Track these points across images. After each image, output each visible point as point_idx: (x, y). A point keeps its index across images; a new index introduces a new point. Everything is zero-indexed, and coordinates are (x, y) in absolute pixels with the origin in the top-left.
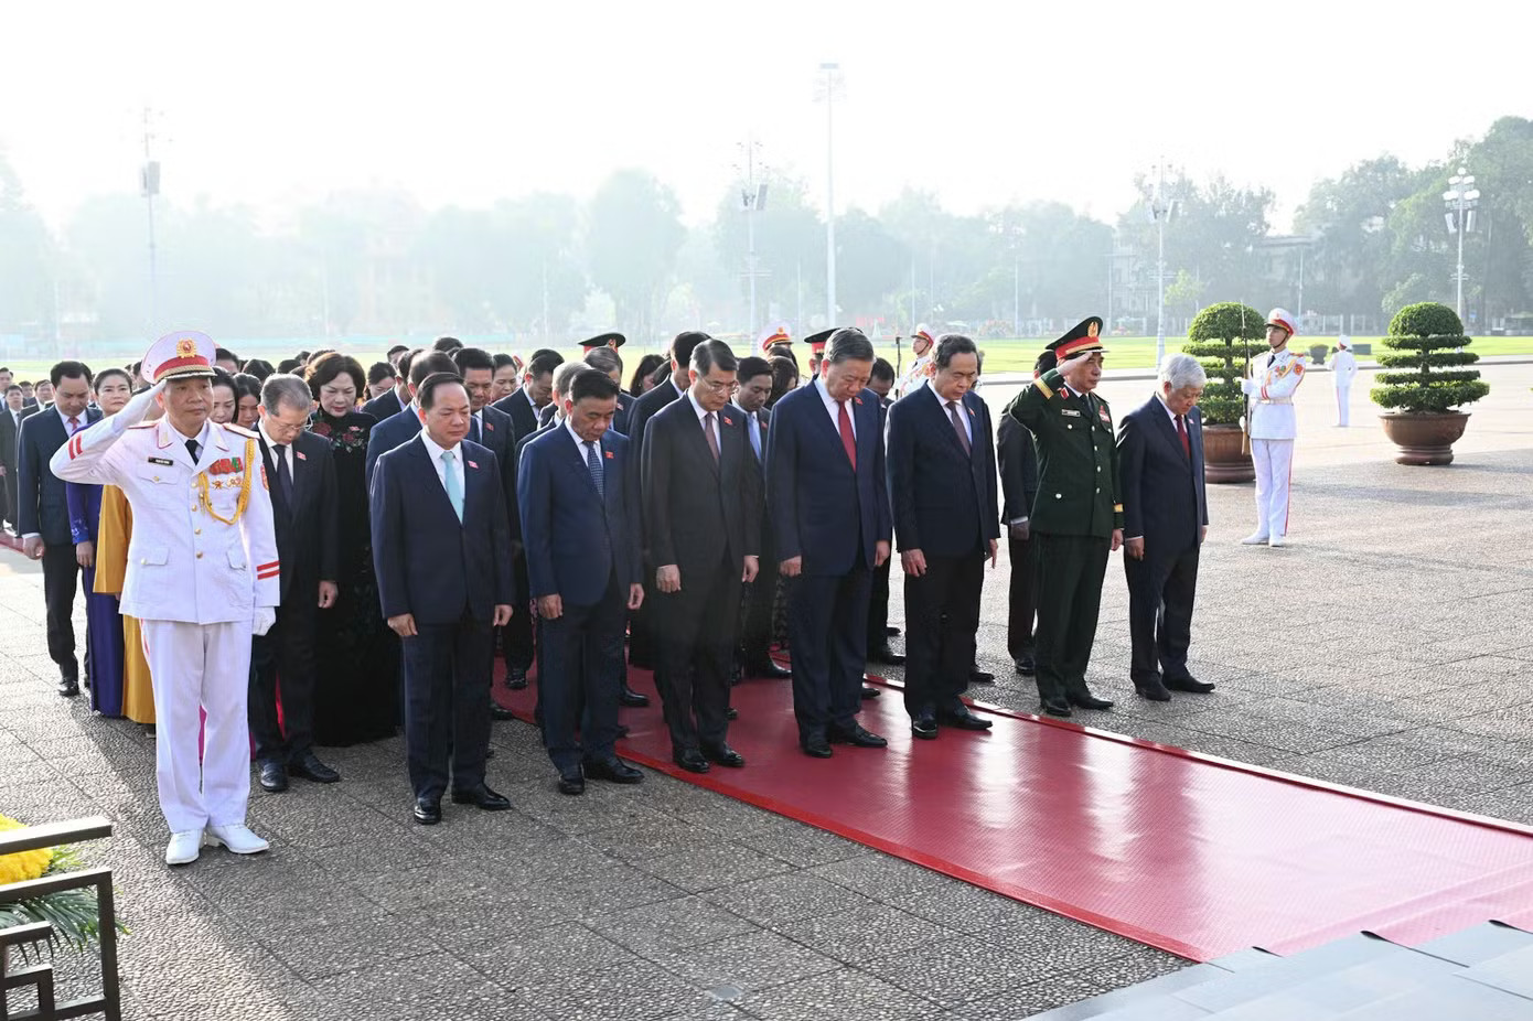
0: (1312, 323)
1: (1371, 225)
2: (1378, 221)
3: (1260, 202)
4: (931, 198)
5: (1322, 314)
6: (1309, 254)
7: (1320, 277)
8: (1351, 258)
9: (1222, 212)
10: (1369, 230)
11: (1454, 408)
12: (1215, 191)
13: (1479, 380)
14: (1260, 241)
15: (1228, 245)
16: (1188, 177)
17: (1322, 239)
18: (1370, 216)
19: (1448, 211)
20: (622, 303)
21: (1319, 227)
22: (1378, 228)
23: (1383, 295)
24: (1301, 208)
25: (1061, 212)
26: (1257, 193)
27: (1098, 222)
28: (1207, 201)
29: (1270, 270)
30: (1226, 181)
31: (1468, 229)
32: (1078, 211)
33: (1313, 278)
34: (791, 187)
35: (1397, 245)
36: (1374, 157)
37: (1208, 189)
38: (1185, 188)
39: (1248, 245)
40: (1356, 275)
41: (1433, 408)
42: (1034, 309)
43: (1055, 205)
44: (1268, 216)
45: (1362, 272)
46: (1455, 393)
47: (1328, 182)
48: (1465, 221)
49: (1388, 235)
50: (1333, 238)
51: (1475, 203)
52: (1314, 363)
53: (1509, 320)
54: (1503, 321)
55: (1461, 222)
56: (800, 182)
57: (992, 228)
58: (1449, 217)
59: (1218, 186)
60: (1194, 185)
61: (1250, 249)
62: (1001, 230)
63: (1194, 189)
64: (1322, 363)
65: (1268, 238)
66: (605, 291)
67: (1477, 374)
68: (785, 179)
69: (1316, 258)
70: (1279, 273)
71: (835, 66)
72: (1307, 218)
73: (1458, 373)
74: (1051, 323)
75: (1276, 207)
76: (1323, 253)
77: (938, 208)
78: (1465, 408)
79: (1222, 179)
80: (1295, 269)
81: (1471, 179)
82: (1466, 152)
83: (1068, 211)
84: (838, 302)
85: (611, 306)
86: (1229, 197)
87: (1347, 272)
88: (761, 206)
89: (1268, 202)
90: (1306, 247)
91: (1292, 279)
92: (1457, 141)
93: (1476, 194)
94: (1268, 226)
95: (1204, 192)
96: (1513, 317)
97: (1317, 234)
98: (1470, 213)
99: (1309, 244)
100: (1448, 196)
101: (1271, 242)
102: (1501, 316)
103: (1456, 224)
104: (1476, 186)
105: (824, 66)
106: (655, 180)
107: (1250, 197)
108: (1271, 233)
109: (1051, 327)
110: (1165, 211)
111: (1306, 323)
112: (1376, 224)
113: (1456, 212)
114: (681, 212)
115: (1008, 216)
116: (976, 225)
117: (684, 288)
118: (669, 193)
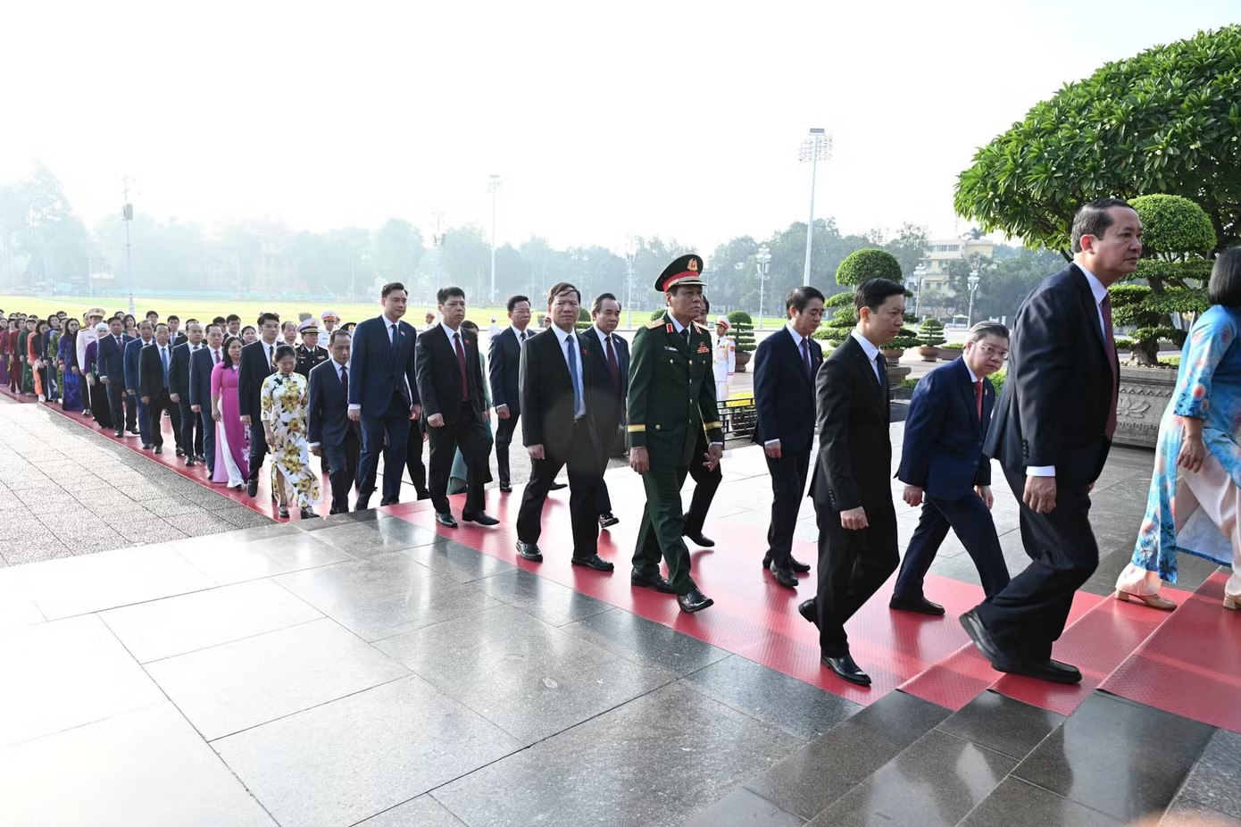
2: (741, 264)
4: (544, 241)
6: (711, 278)
7: (716, 288)
10: (737, 268)
16: (660, 238)
18: (738, 262)
19: (758, 263)
22: (741, 268)
23: (740, 298)
24: (711, 257)
25: (603, 253)
27: (621, 258)
28: (668, 251)
31: (766, 272)
32: (612, 252)
33: (712, 289)
34: (476, 232)
35: (748, 275)
36: (740, 235)
38: (657, 244)
40: (731, 288)
43: (600, 248)
45: (734, 287)
47: (722, 245)
48: (765, 268)
49: (745, 271)
51: (769, 260)
55: (763, 268)
56: (481, 230)
57: (573, 257)
58: (758, 266)
62: (577, 258)
68: (474, 228)
71: (497, 176)
77: (547, 247)
79: (675, 242)
81: (768, 250)
83: (607, 251)
84: (496, 287)
86: (678, 249)
87: (727, 286)
88: (442, 243)
92: (775, 232)
93: (769, 256)
95: (667, 247)
97: (715, 269)
98: (767, 265)
100: (758, 256)
103: (761, 269)
104: (770, 253)
105: (492, 176)
110: (633, 257)
112: (740, 266)
113: (761, 264)
114: (422, 241)
115: (580, 252)
116: (565, 255)
117: (427, 277)
118: (417, 232)
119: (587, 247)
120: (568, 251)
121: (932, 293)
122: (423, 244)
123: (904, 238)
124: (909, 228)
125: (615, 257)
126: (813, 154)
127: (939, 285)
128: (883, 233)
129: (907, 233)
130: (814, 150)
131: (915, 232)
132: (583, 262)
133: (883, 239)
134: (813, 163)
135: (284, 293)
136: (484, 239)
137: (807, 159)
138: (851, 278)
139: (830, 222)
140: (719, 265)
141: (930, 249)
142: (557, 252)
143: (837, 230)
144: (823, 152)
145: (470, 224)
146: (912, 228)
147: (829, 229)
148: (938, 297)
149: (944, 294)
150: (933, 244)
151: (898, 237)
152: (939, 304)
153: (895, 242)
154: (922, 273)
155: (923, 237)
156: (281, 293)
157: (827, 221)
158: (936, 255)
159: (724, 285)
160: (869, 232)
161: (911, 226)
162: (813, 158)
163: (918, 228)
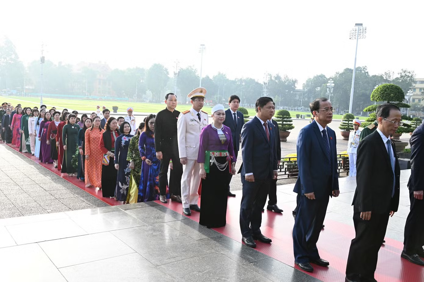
0: (303, 109)
1: (317, 89)
2: (319, 88)
3: (295, 82)
4: (224, 75)
5: (305, 107)
6: (304, 94)
7: (306, 99)
8: (313, 96)
9: (286, 84)
10: (317, 90)
11: (287, 131)
12: (285, 79)
13: (292, 125)
14: (294, 89)
15: (287, 91)
16: (280, 75)
17: (307, 91)
19: (328, 88)
20: (154, 93)
21: (307, 88)
22: (319, 90)
24: (304, 84)
25: (252, 81)
26: (294, 80)
27: (260, 84)
28: (283, 81)
29: (296, 97)
30: (288, 77)
31: (331, 92)
32: (256, 81)
33: (304, 99)
34: (193, 70)
35: (322, 93)
36: (319, 74)
37: (284, 78)
38: (278, 77)
39: (291, 91)
41: (283, 130)
42: (245, 101)
43: (251, 79)
44: (296, 85)
46: (287, 128)
47: (310, 79)
48: (331, 90)
49: (321, 91)
50: (310, 92)
51: (333, 87)
52: (297, 118)
53: (344, 112)
54: (343, 112)
55: (330, 90)
56: (195, 70)
58: (328, 89)
59: (286, 78)
60: (281, 77)
61: (292, 92)
62: (239, 84)
63: (281, 78)
64: (298, 118)
65: (296, 90)
66: (150, 91)
67: (292, 124)
68: (192, 69)
69: (306, 95)
70: (297, 98)
71: (204, 45)
72: (305, 86)
73: (288, 124)
74: (248, 105)
75: (298, 83)
76: (307, 94)
77: (226, 78)
78: (289, 131)
79: (287, 76)
80: (301, 97)
81: (333, 81)
82: (338, 75)
83: (254, 80)
85: (152, 94)
86: (288, 80)
89: (296, 82)
90: (304, 93)
91: (300, 99)
92: (336, 73)
93: (333, 85)
94: (296, 87)
95: (283, 79)
96: (345, 111)
97: (306, 90)
98: (332, 89)
99: (304, 92)
100: (328, 85)
101: (296, 91)
102: (343, 111)
103: (329, 91)
104: (334, 83)
105: (201, 45)
106: (163, 67)
107: (293, 81)
108: (296, 89)
109: (248, 106)
111: (302, 109)
112: (319, 89)
113: (329, 88)
114: (168, 74)
115: (241, 80)
116: (234, 82)
118: (166, 70)
119: (245, 78)
120: (235, 80)
121: (416, 104)
122: (168, 76)
123: (402, 77)
124: (405, 72)
125: (257, 83)
126: (357, 36)
127: (419, 100)
128: (391, 74)
129: (403, 74)
130: (357, 34)
131: (408, 74)
132: (243, 85)
133: (391, 77)
134: (356, 40)
135: (106, 96)
136: (197, 74)
137: (353, 38)
138: (378, 97)
139: (364, 68)
140: (308, 88)
141: (415, 82)
142: (231, 80)
143: (367, 72)
144: (361, 35)
145: (190, 67)
146: (406, 72)
147: (363, 72)
148: (419, 106)
149: (422, 105)
150: (416, 80)
151: (399, 76)
152: (419, 110)
153: (397, 79)
154: (411, 94)
155: (411, 77)
156: (104, 96)
157: (363, 68)
158: (418, 85)
159: (310, 98)
160: (384, 74)
161: (406, 71)
162: (357, 38)
163: (409, 72)
